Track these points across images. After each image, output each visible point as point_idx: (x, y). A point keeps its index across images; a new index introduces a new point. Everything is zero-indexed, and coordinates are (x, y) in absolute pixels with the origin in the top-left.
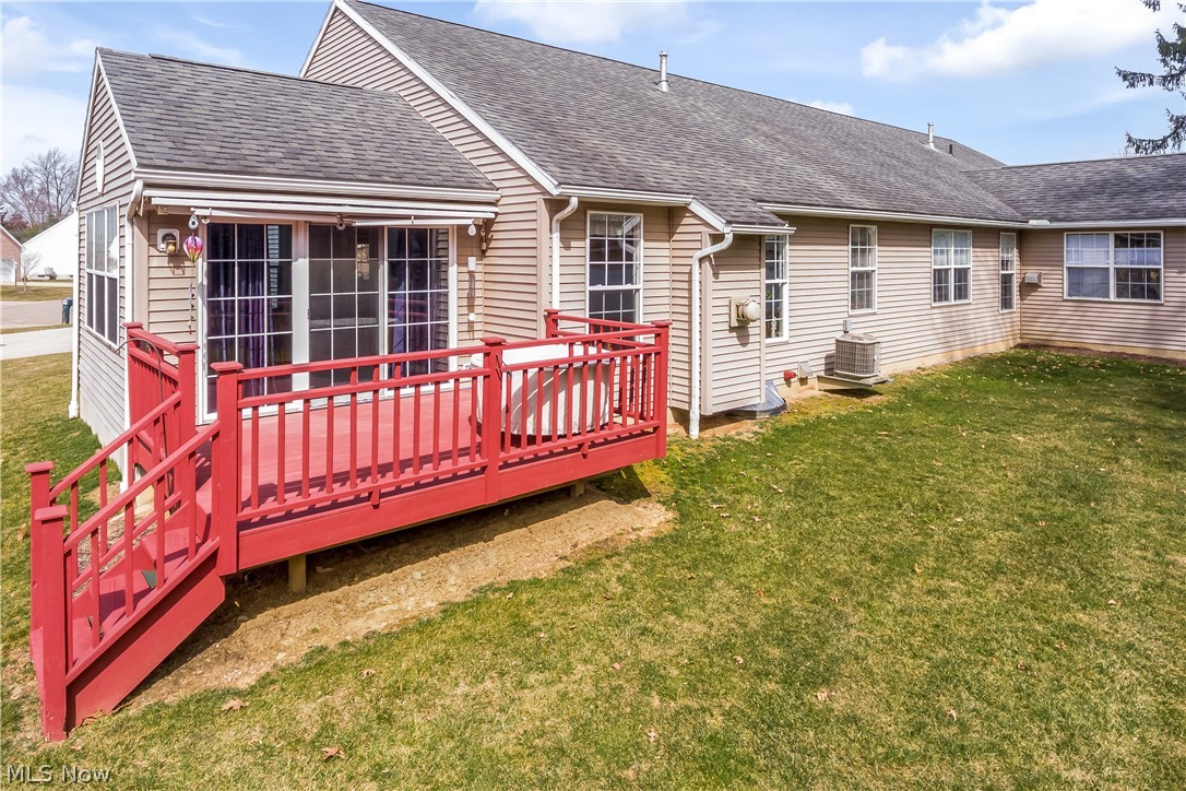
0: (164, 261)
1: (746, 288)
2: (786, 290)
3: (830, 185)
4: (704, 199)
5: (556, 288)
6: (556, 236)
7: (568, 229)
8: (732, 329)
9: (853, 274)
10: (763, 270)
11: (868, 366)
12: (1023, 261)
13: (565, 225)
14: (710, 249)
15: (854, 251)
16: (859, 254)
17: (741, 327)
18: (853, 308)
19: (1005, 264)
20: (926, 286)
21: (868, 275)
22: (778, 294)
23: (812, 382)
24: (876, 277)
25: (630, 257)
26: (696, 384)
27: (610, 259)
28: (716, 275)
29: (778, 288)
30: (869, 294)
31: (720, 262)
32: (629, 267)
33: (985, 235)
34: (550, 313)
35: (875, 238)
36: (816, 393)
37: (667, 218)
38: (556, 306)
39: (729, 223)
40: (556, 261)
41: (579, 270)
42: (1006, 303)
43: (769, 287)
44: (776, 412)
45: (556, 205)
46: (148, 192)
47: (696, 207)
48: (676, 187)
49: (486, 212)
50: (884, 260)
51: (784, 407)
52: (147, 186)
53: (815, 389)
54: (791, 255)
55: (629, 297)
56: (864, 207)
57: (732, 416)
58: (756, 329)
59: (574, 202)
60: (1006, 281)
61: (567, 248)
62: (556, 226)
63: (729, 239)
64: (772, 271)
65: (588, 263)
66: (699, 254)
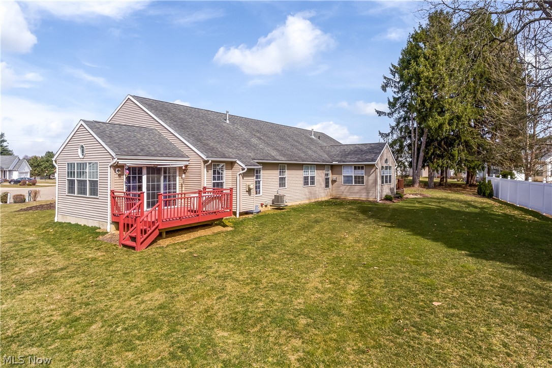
0: (117, 176)
1: (251, 181)
2: (261, 182)
3: (274, 153)
4: (240, 159)
5: (205, 182)
6: (205, 169)
7: (208, 168)
8: (247, 191)
9: (280, 178)
10: (255, 177)
11: (282, 202)
12: (332, 174)
13: (207, 166)
14: (242, 172)
15: (280, 172)
16: (282, 172)
17: (249, 191)
18: (280, 187)
19: (327, 175)
20: (302, 181)
21: (285, 178)
22: (259, 183)
23: (269, 206)
24: (286, 179)
25: (222, 174)
26: (238, 204)
27: (217, 175)
28: (243, 178)
29: (259, 182)
30: (285, 183)
31: (244, 175)
32: (222, 176)
33: (320, 167)
34: (204, 187)
35: (286, 168)
36: (270, 209)
37: (231, 165)
38: (205, 186)
39: (246, 166)
40: (205, 175)
41: (210, 177)
42: (327, 186)
43: (256, 181)
44: (258, 213)
45: (205, 162)
46: (118, 161)
47: (238, 162)
48: (233, 156)
49: (187, 163)
50: (288, 174)
51: (260, 211)
52: (118, 159)
53: (269, 208)
54: (263, 173)
55: (222, 183)
56: (283, 160)
57: (247, 213)
58: (253, 191)
59: (210, 161)
60: (327, 179)
61: (208, 172)
62: (205, 167)
63: (246, 169)
64: (257, 177)
65: (212, 175)
66: (239, 173)
